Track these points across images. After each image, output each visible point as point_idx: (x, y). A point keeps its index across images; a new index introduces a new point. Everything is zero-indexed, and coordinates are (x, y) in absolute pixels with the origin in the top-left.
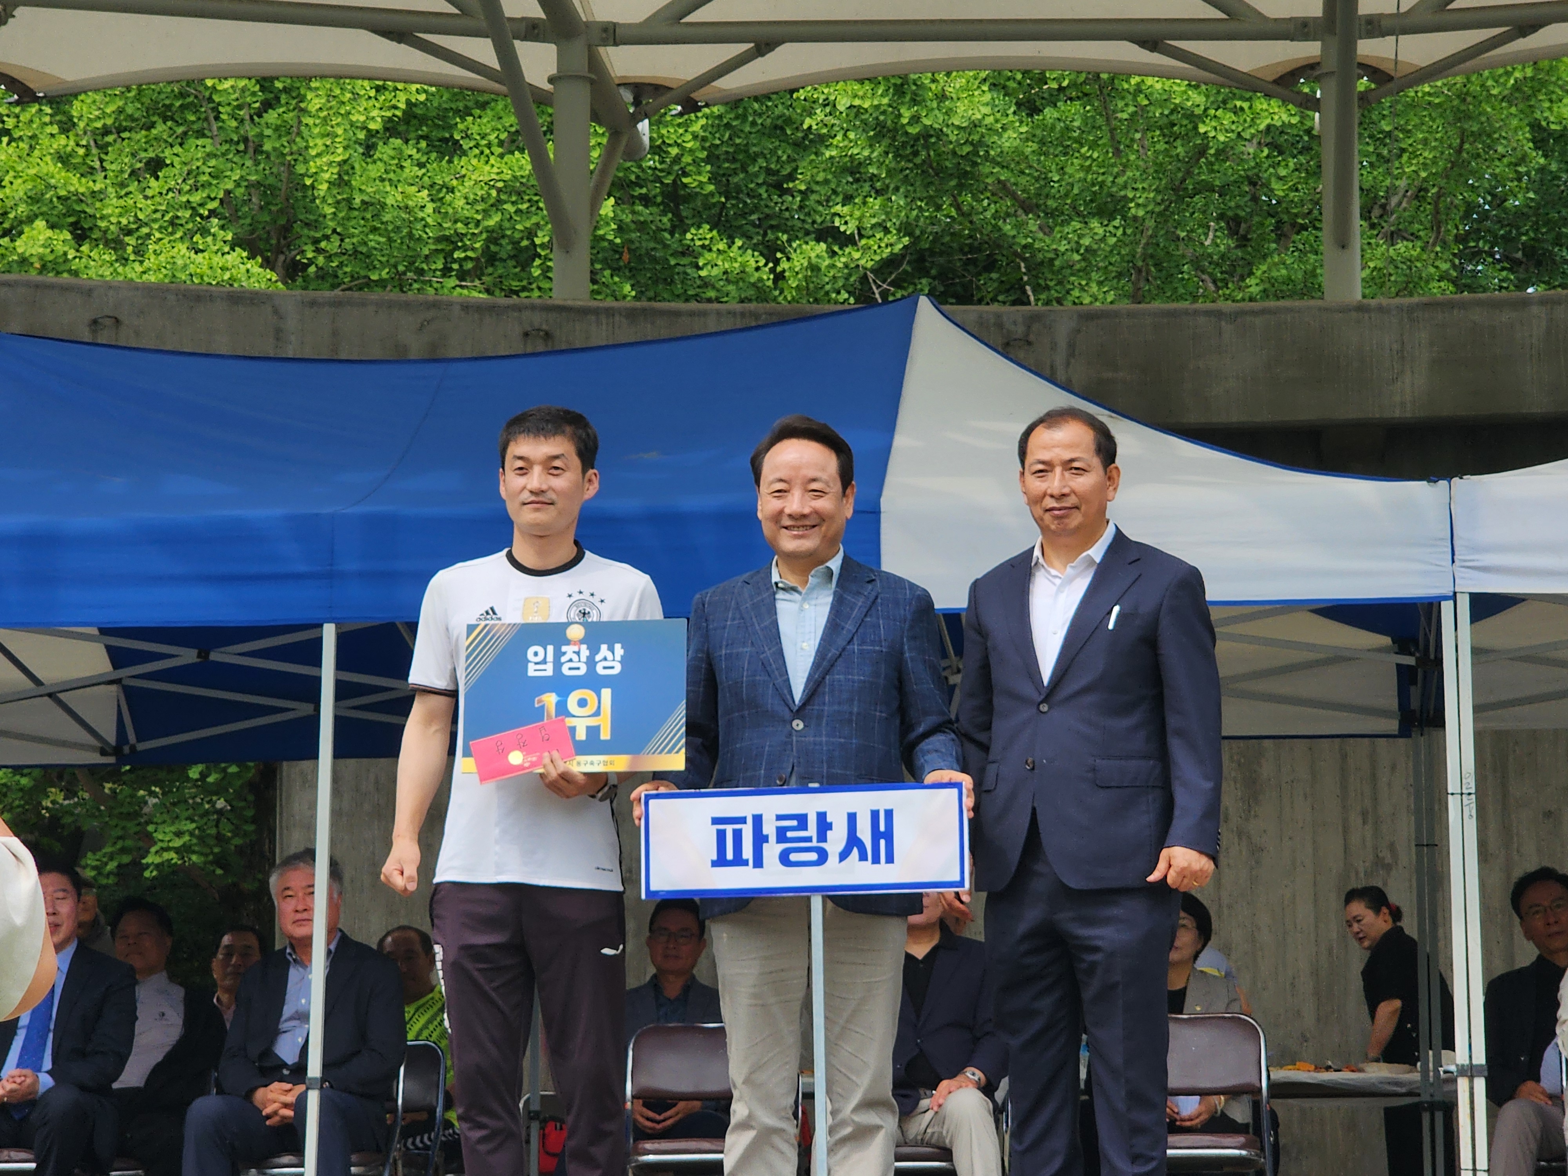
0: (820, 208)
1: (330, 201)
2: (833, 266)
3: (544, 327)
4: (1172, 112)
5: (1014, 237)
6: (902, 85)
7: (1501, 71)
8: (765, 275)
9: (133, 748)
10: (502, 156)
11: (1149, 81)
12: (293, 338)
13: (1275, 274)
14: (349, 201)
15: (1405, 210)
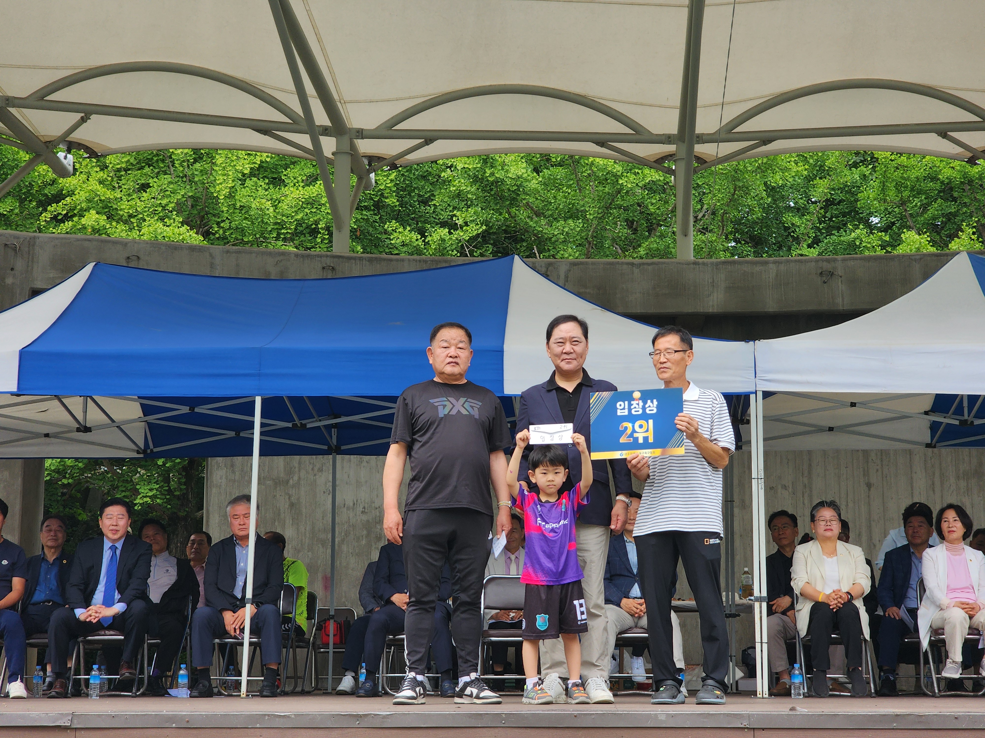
0: (443, 212)
1: (226, 205)
2: (451, 239)
3: (332, 265)
4: (607, 174)
5: (535, 227)
6: (486, 159)
7: (753, 160)
8: (420, 243)
9: (152, 450)
10: (303, 187)
11: (597, 160)
12: (218, 267)
13: (652, 246)
14: (234, 205)
15: (707, 219)
